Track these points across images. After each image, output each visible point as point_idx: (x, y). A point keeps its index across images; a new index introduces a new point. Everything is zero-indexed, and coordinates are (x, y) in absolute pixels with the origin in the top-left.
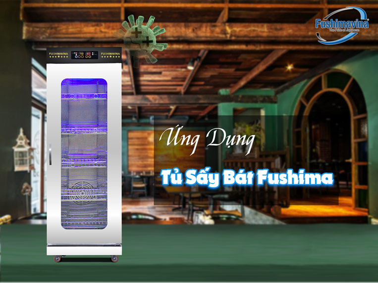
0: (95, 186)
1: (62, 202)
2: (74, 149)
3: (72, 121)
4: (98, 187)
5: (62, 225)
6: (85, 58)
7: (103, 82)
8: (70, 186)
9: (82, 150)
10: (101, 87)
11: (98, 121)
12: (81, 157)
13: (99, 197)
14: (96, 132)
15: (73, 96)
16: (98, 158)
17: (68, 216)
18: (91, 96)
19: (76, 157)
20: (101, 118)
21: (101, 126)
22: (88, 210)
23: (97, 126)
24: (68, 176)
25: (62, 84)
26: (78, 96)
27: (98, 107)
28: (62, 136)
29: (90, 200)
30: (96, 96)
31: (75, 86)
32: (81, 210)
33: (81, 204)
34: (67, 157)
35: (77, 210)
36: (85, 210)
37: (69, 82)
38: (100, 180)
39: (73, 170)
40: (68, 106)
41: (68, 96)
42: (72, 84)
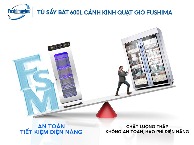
0: (71, 83)
1: (62, 90)
2: (62, 74)
3: (60, 66)
4: (72, 84)
5: (64, 97)
6: (59, 47)
7: (66, 53)
8: (64, 85)
9: (65, 74)
10: (66, 54)
11: (67, 65)
12: (65, 76)
13: (73, 87)
14: (67, 68)
15: (58, 59)
16: (70, 75)
17: (65, 94)
18: (64, 58)
19: (64, 76)
20: (68, 63)
21: (69, 66)
22: (70, 91)
23: (68, 66)
24: (62, 83)
25: (54, 56)
26: (60, 59)
27: (66, 60)
28: (58, 71)
29: (70, 88)
30: (65, 57)
31: (59, 56)
32: (68, 91)
33: (68, 90)
34: (61, 77)
35: (67, 92)
36: (69, 91)
37: (56, 55)
38: (72, 81)
39: (63, 80)
40: (58, 62)
41: (57, 59)
42: (58, 55)
